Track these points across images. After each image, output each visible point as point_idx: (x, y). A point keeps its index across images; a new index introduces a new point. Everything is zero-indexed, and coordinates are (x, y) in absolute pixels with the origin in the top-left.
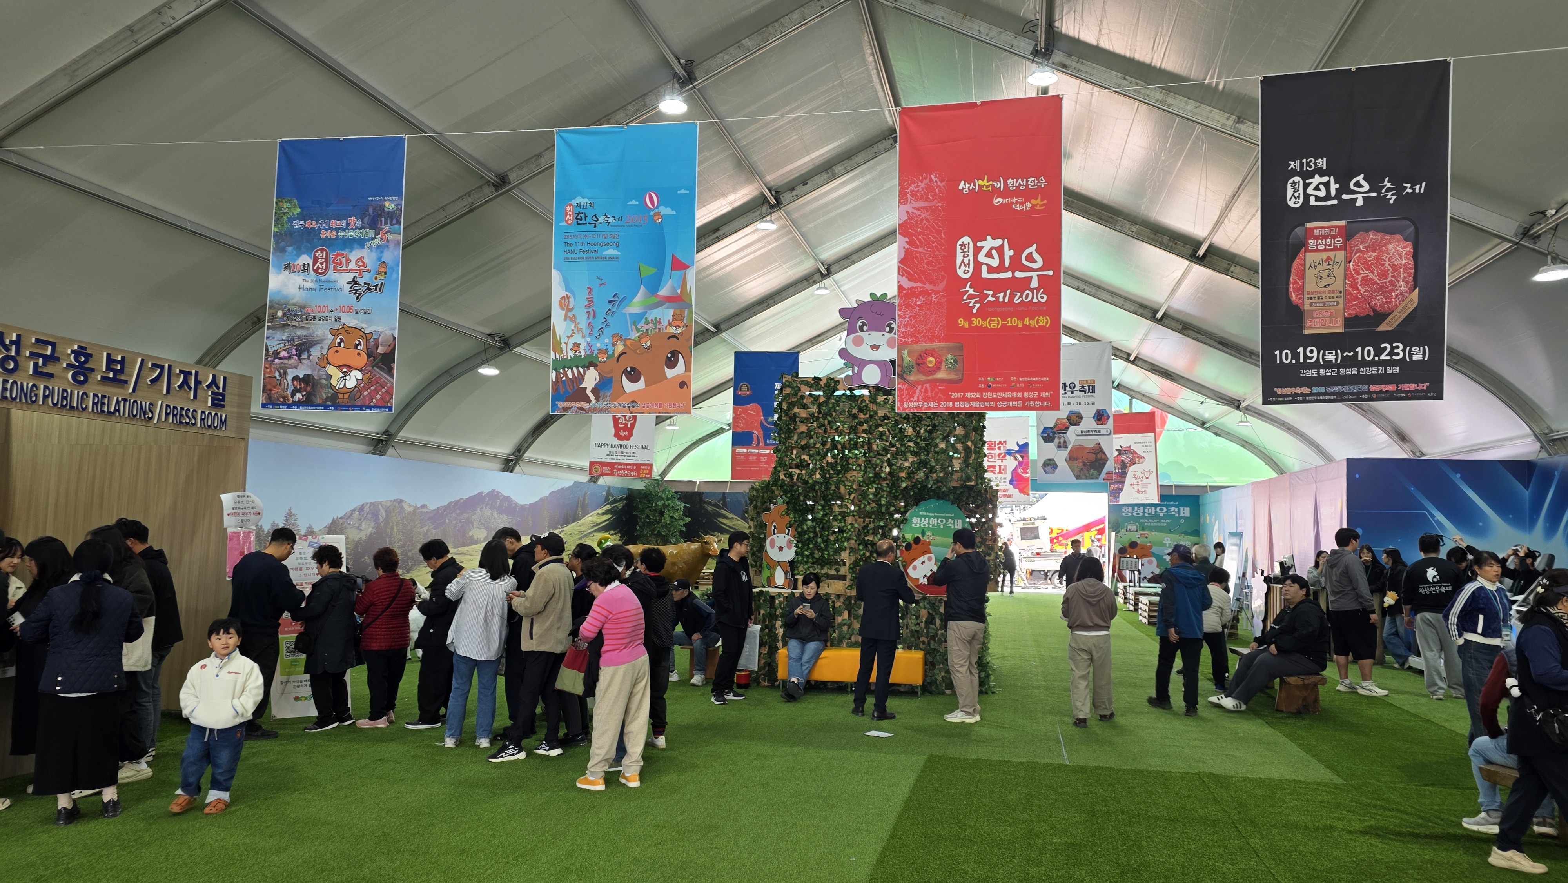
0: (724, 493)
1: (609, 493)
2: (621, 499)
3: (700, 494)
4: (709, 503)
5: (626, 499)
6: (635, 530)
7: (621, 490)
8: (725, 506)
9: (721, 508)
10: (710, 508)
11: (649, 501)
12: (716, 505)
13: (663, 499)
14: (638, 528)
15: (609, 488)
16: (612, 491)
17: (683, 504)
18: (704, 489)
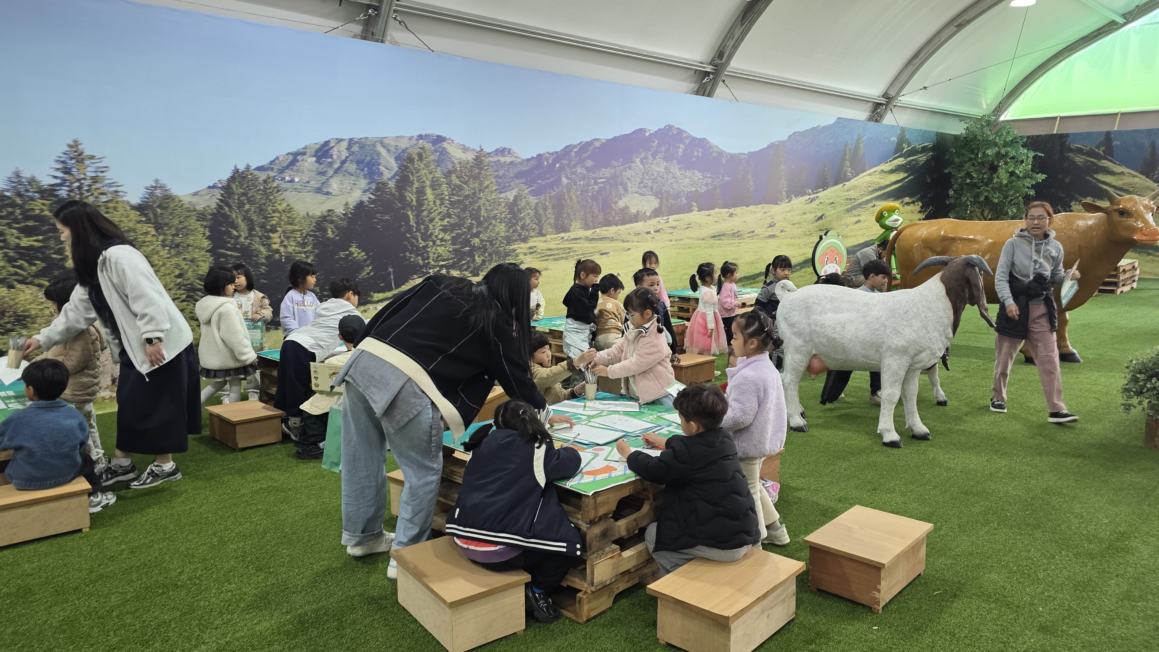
0: (1108, 134)
1: (902, 140)
2: (924, 149)
3: (1062, 138)
4: (1079, 151)
5: (933, 149)
6: (948, 196)
7: (925, 134)
8: (1109, 153)
9: (1099, 157)
10: (1079, 159)
11: (972, 151)
12: (1091, 153)
13: (996, 145)
14: (951, 192)
15: (903, 129)
16: (908, 136)
17: (1031, 154)
18: (1071, 129)
